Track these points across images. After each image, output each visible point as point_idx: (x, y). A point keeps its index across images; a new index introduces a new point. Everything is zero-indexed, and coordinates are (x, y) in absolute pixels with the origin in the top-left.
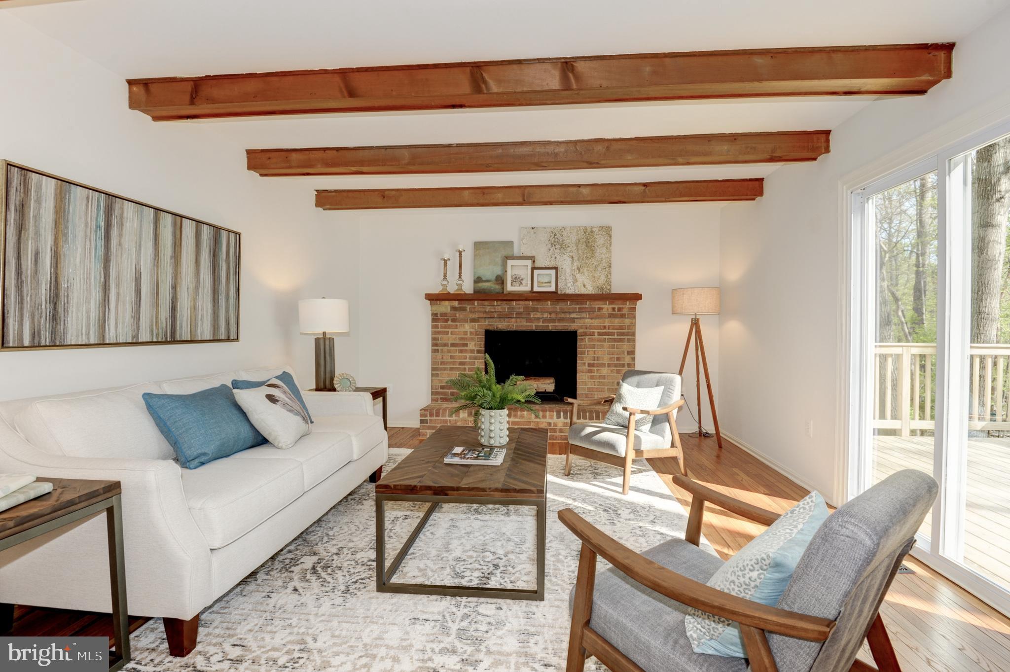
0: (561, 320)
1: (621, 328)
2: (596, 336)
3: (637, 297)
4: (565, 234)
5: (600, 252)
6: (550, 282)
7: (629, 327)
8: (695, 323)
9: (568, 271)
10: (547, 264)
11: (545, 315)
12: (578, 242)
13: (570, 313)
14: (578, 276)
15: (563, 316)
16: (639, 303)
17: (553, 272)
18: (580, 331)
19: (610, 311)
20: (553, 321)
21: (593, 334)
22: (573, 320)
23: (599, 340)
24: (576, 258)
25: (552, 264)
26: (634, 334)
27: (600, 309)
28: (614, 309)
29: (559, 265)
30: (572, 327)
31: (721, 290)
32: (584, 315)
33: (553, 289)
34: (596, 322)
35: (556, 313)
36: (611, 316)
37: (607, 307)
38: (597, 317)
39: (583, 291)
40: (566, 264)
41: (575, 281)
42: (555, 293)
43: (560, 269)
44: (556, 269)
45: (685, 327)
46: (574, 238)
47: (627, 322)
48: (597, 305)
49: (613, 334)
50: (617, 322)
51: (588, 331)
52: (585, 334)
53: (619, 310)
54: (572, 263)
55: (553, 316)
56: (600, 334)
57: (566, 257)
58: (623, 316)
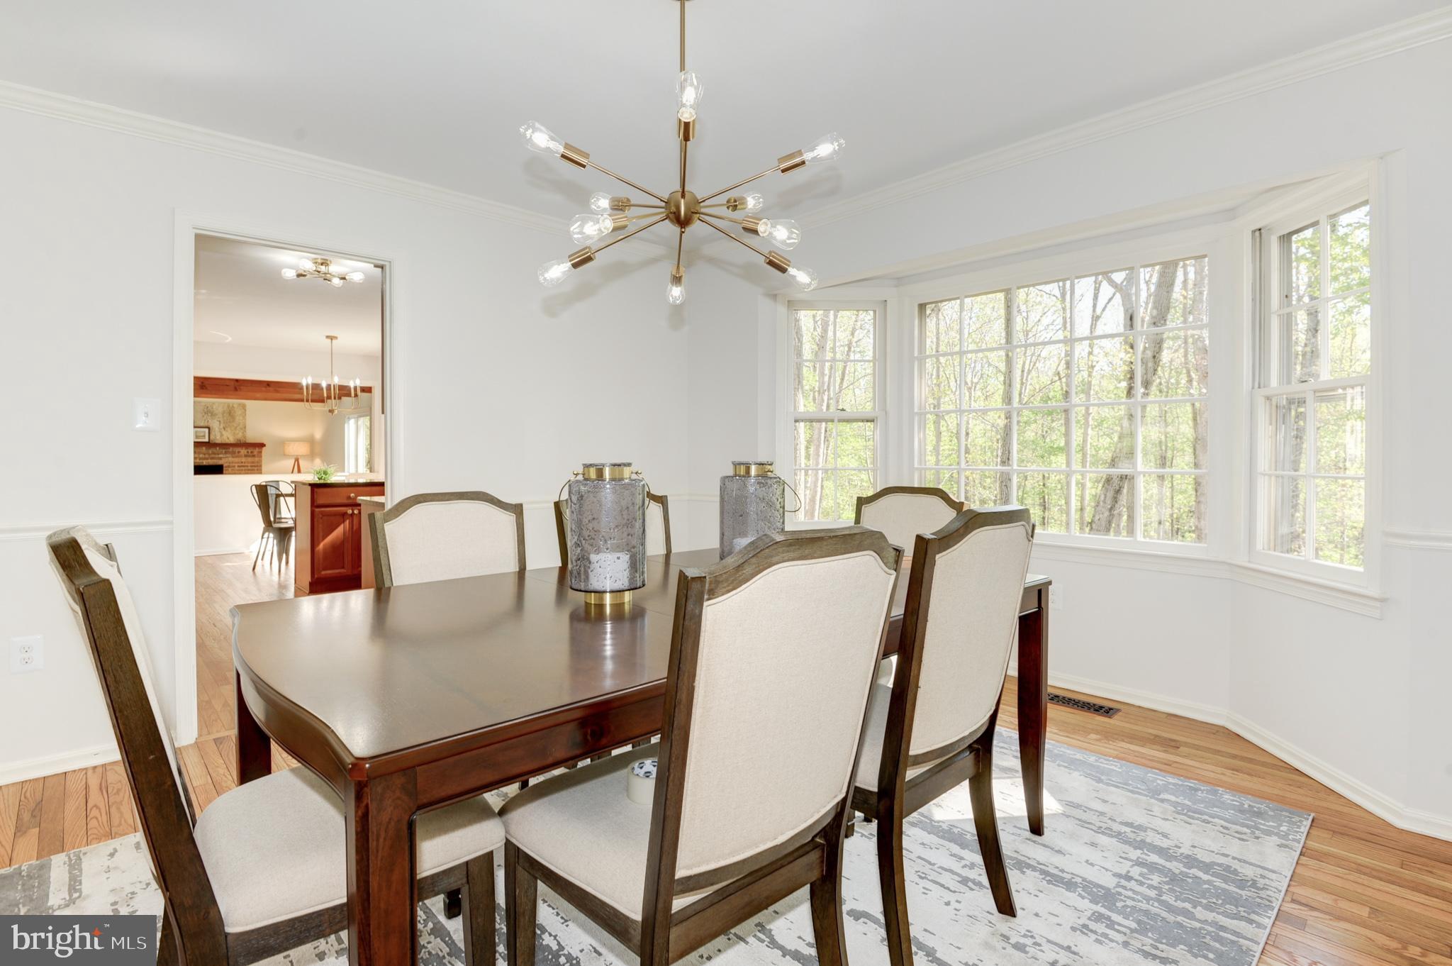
0: (212, 458)
1: (253, 463)
2: (236, 468)
3: (262, 445)
4: (214, 407)
5: (238, 419)
6: (204, 436)
7: (258, 462)
8: (297, 460)
9: (217, 429)
10: (202, 424)
11: (201, 456)
12: (224, 412)
13: (218, 454)
14: (224, 433)
15: (213, 456)
16: (264, 448)
17: (207, 430)
18: (224, 466)
19: (246, 453)
20: (207, 459)
21: (234, 466)
22: (221, 459)
23: (238, 470)
24: (222, 422)
25: (206, 424)
26: (261, 466)
27: (239, 452)
28: (248, 452)
29: (211, 426)
30: (220, 462)
31: (311, 441)
32: (228, 455)
33: (207, 440)
34: (236, 460)
35: (209, 454)
36: (246, 456)
37: (243, 451)
38: (237, 457)
39: (228, 441)
40: (215, 425)
41: (222, 435)
42: (209, 442)
43: (211, 428)
44: (209, 428)
45: (292, 461)
46: (220, 410)
47: (257, 459)
48: (237, 450)
49: (247, 466)
50: (250, 459)
51: (231, 465)
52: (229, 467)
53: (251, 452)
54: (220, 425)
55: (207, 456)
56: (238, 466)
57: (215, 421)
58: (254, 456)
